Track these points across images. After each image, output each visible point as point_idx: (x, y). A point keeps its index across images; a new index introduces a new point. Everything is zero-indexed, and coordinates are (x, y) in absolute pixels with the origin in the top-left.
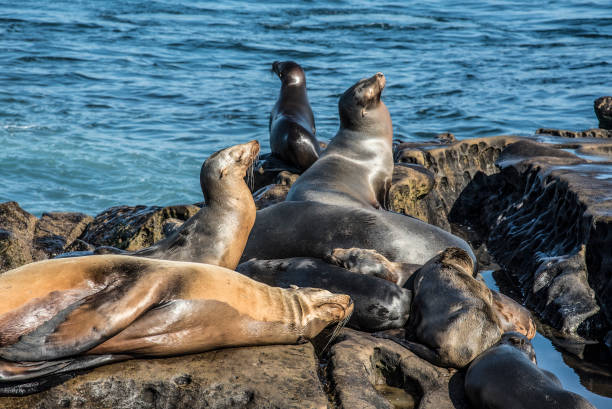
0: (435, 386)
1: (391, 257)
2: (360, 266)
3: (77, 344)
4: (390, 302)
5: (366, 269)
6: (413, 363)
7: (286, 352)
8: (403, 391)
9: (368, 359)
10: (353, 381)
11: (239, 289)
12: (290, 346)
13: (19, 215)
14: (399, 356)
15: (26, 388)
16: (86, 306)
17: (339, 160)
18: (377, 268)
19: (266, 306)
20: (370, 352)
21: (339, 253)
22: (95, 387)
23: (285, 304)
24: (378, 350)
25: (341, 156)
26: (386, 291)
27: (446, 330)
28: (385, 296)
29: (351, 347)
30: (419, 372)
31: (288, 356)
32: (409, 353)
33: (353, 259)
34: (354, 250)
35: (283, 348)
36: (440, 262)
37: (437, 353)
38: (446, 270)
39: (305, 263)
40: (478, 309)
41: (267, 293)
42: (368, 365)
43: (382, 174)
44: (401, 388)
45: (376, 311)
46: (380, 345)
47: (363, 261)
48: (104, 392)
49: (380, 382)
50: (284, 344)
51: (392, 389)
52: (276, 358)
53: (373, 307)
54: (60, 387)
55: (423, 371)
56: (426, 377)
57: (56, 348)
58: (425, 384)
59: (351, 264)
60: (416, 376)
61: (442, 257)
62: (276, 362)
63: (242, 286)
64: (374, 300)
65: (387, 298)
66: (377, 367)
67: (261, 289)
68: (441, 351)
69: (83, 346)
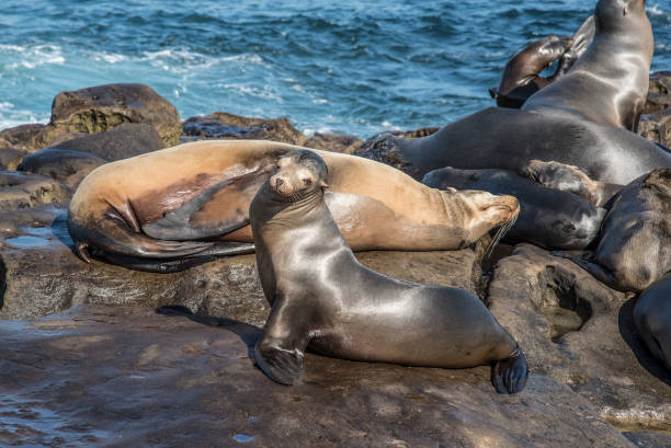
0: (606, 309)
1: (594, 174)
2: (558, 182)
3: (221, 224)
4: (579, 219)
5: (563, 186)
6: (587, 284)
7: (442, 259)
8: (574, 313)
9: (535, 275)
10: (509, 295)
11: (397, 188)
12: (448, 253)
13: (289, 132)
14: (574, 276)
15: (168, 266)
16: (233, 187)
17: (584, 77)
18: (575, 185)
19: (425, 209)
20: (540, 268)
21: (537, 164)
22: (234, 272)
23: (447, 208)
24: (552, 268)
25: (589, 74)
26: (576, 207)
27: (620, 251)
28: (574, 212)
29: (520, 262)
30: (592, 294)
31: (444, 262)
32: (584, 274)
33: (551, 173)
34: (553, 164)
35: (439, 254)
36: (644, 181)
37: (614, 276)
38: (646, 191)
39: (500, 175)
40: (654, 225)
41: (428, 196)
42: (534, 281)
43: (633, 95)
44: (574, 310)
45: (561, 226)
46: (555, 263)
47: (562, 176)
48: (244, 277)
49: (553, 302)
50: (442, 250)
51: (564, 310)
52: (428, 263)
53: (559, 222)
54: (199, 268)
55: (597, 294)
56: (599, 300)
57: (199, 228)
58: (596, 307)
59: (548, 178)
60: (589, 298)
61: (648, 176)
62: (427, 266)
63: (400, 184)
64: (562, 216)
65: (576, 214)
66: (549, 286)
67: (423, 191)
68: (617, 274)
69: (227, 227)
